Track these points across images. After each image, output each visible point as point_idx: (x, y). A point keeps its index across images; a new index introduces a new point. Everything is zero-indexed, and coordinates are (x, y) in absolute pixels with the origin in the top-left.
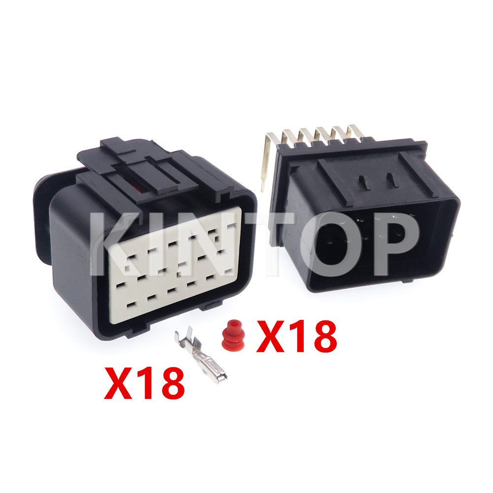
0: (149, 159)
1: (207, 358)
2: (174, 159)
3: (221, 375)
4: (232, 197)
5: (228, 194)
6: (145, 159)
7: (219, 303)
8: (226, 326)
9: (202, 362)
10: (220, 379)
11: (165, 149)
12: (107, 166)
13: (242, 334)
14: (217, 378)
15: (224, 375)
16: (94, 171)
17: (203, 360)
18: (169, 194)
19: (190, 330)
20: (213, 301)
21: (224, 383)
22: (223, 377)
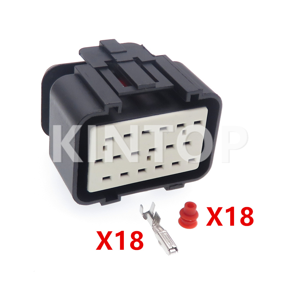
0: (137, 60)
1: (163, 231)
2: (157, 61)
3: (173, 248)
4: (200, 98)
5: (198, 95)
6: (133, 59)
7: (182, 186)
8: (183, 207)
9: (158, 234)
10: (171, 251)
11: (151, 53)
12: (102, 61)
13: (196, 215)
14: (169, 250)
15: (176, 248)
16: (90, 64)
17: (159, 233)
18: (147, 90)
19: (153, 205)
20: (176, 183)
21: (175, 255)
22: (174, 250)
